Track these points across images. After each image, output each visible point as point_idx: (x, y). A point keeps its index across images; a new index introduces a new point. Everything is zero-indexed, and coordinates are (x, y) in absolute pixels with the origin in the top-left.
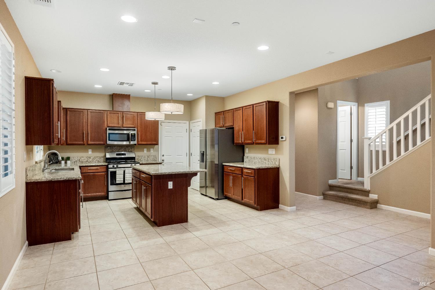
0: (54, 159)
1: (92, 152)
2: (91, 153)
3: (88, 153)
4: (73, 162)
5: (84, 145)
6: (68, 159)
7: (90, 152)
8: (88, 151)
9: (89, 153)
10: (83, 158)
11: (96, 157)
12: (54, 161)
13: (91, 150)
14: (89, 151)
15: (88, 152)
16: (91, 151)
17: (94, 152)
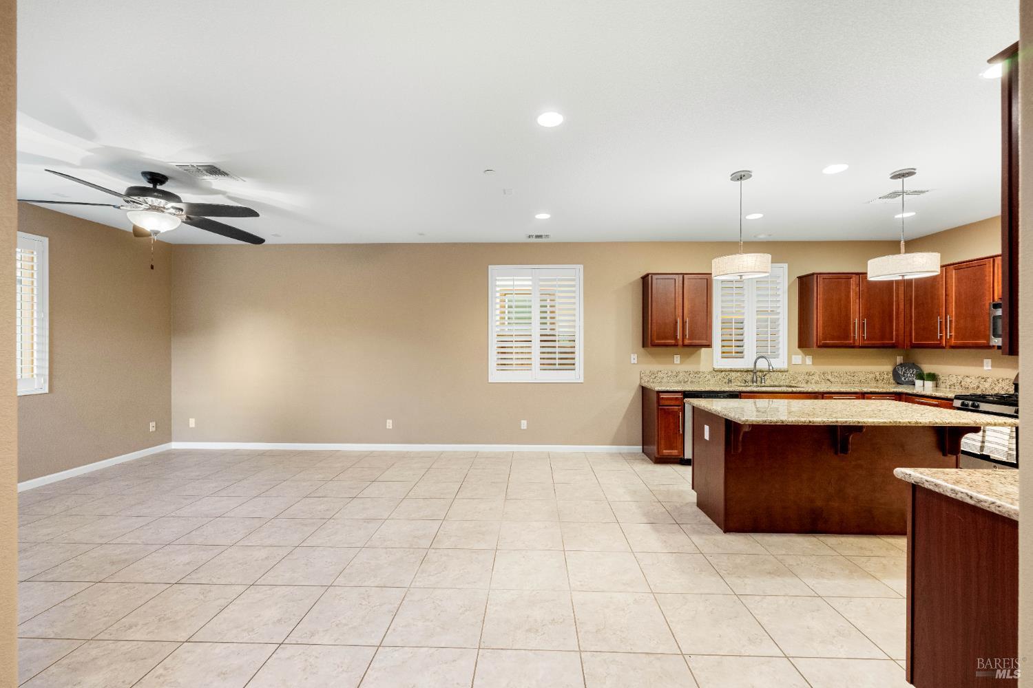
0: (904, 376)
1: (992, 366)
2: (990, 368)
3: (980, 368)
4: (948, 387)
5: (943, 348)
6: (933, 377)
7: (987, 365)
8: (982, 362)
9: (985, 368)
10: (968, 380)
11: (1000, 381)
12: (905, 379)
13: (990, 360)
14: (985, 363)
15: (982, 366)
16: (990, 364)
17: (998, 367)
